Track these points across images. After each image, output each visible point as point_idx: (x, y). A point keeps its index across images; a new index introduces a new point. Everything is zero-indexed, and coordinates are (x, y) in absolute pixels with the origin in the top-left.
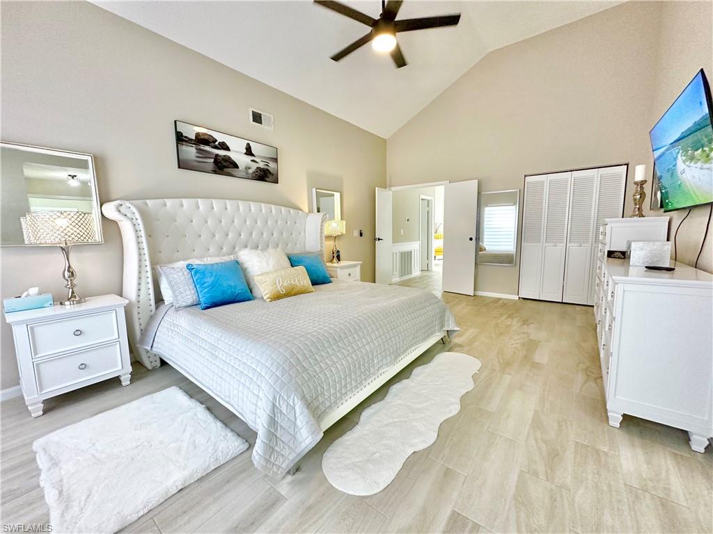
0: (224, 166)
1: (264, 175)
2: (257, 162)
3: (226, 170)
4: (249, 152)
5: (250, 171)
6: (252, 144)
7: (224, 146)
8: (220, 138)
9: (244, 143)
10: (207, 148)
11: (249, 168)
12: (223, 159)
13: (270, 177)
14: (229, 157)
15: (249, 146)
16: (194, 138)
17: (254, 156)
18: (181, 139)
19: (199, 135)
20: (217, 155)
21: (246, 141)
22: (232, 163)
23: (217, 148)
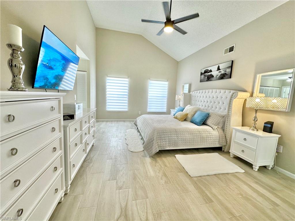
0: (210, 78)
1: (223, 77)
2: (221, 72)
3: (210, 79)
4: (219, 69)
5: (218, 77)
6: (220, 65)
7: (211, 71)
8: (209, 69)
9: (217, 66)
10: (206, 74)
11: (217, 76)
12: (210, 76)
13: (226, 77)
14: (211, 74)
15: (219, 66)
16: (204, 72)
17: (220, 70)
18: (202, 74)
19: (205, 71)
20: (208, 75)
21: (218, 65)
22: (212, 76)
23: (209, 73)
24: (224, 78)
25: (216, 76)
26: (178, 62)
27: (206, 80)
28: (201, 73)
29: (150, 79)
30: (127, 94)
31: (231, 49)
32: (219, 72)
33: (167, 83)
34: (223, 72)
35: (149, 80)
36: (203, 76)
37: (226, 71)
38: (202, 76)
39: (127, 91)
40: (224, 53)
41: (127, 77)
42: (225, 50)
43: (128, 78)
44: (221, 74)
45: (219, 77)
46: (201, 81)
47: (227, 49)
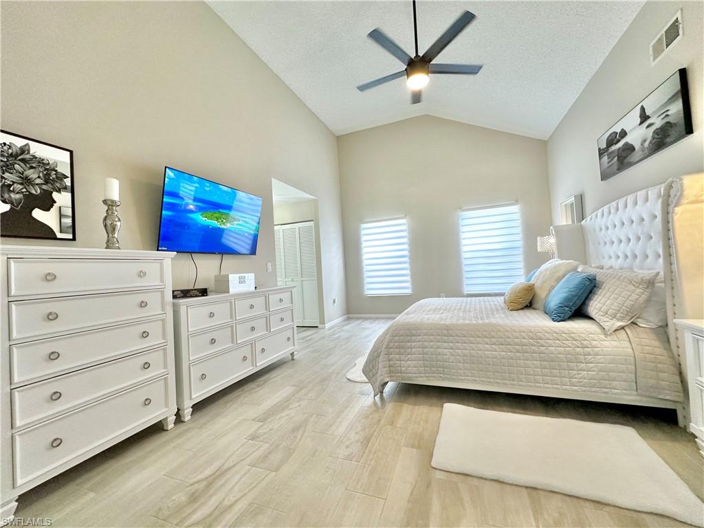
0: (625, 157)
1: (662, 140)
4: (644, 117)
5: (646, 144)
7: (624, 134)
8: (618, 129)
9: (637, 111)
11: (645, 141)
12: (623, 150)
13: (673, 133)
14: (627, 144)
15: (643, 109)
16: (605, 146)
17: (649, 117)
18: (601, 153)
19: (607, 140)
20: (619, 149)
21: (640, 106)
22: (630, 148)
23: (618, 141)
24: (668, 140)
25: (640, 145)
26: (545, 142)
27: (615, 167)
28: (600, 150)
29: (460, 208)
30: (406, 253)
31: (672, 33)
32: (648, 127)
33: (515, 209)
34: (658, 122)
35: (459, 211)
36: (605, 159)
37: (667, 115)
38: (602, 160)
39: (406, 246)
40: (652, 58)
41: (403, 216)
42: (654, 46)
43: (404, 218)
44: (656, 132)
45: (651, 142)
46: (605, 176)
47: (660, 39)
